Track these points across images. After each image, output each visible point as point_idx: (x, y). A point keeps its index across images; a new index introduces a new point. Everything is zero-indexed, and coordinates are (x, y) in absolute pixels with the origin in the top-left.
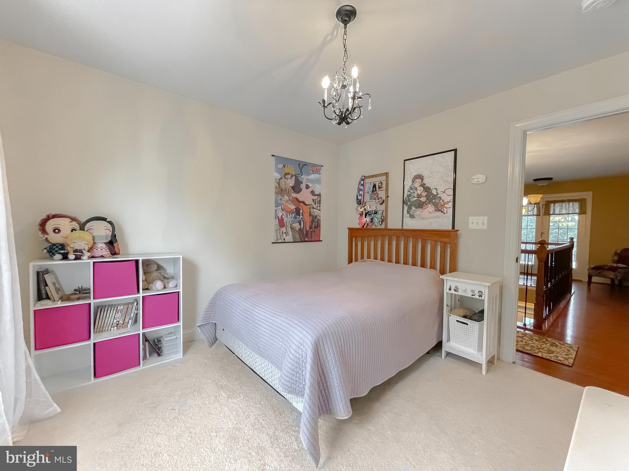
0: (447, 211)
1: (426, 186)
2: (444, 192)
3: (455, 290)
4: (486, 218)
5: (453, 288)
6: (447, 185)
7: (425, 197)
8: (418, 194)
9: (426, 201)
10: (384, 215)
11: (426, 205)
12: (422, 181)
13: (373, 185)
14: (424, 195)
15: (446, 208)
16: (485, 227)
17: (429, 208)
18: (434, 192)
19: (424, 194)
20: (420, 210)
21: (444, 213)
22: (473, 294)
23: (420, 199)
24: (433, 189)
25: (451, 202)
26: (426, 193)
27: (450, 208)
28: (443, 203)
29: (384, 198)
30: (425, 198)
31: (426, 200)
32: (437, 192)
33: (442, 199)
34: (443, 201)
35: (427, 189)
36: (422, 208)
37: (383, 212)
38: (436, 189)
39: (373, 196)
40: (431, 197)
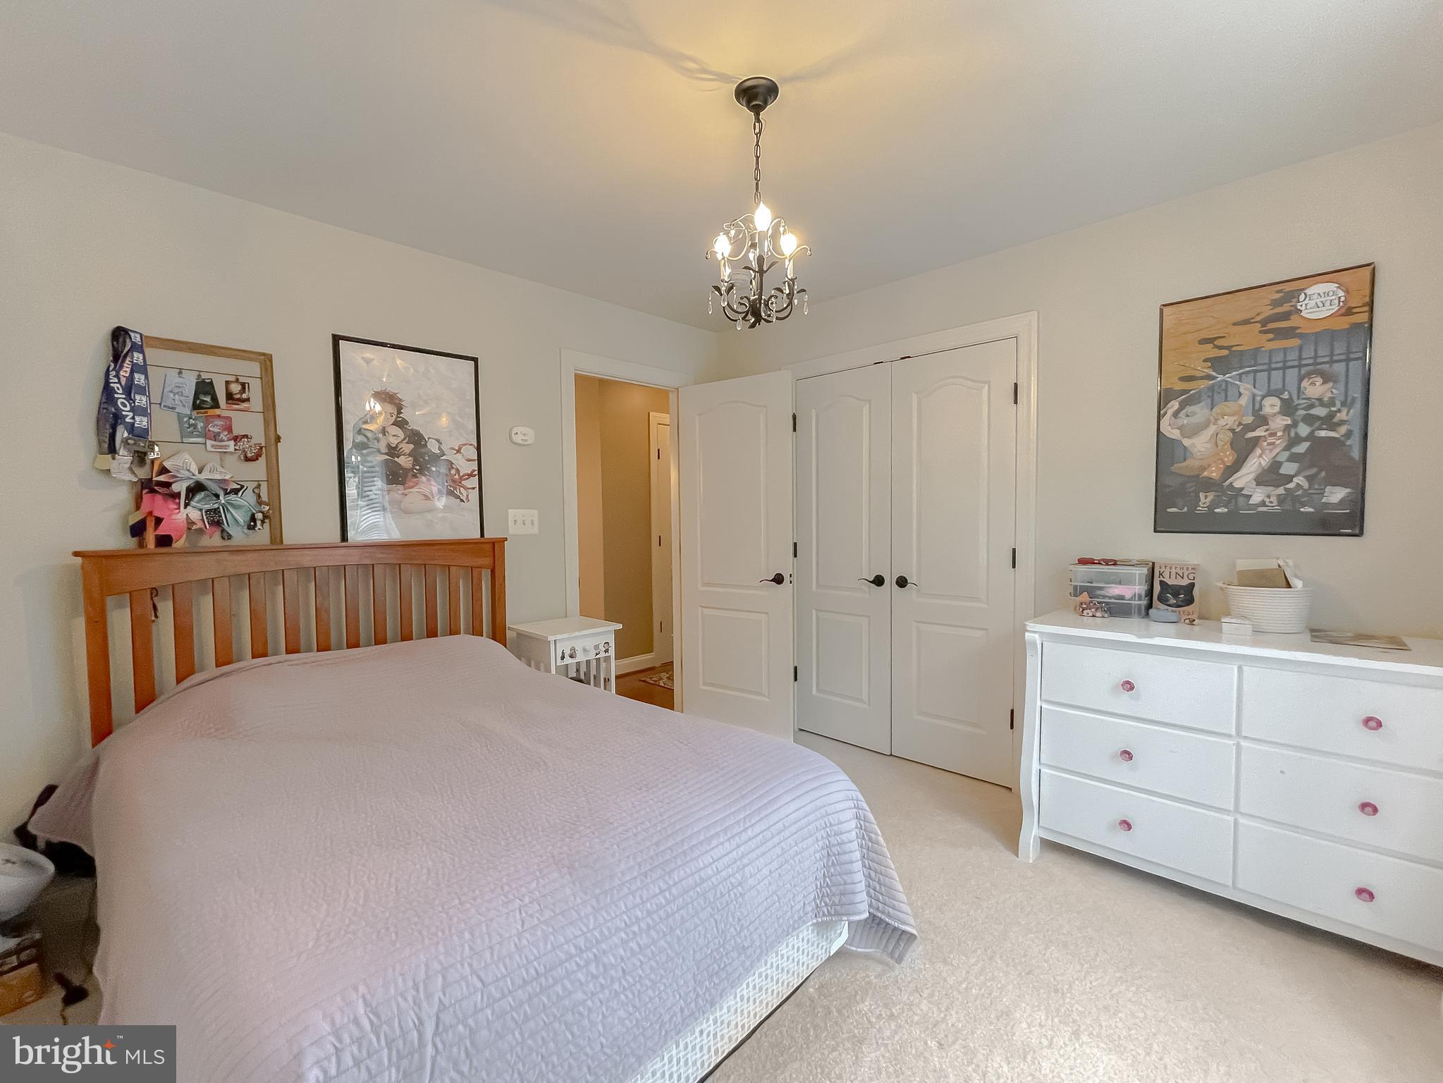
0: (468, 496)
1: (410, 428)
2: (459, 451)
3: (571, 656)
4: (535, 512)
5: (567, 653)
6: (464, 435)
7: (410, 455)
8: (389, 446)
9: (413, 468)
10: (264, 497)
11: (415, 476)
12: (399, 412)
13: (197, 383)
14: (408, 451)
15: (466, 489)
16: (535, 530)
17: (422, 486)
18: (433, 447)
19: (407, 448)
20: (398, 490)
21: (462, 501)
22: (597, 652)
23: (396, 459)
24: (429, 438)
25: (475, 475)
26: (412, 446)
27: (474, 488)
28: (457, 477)
29: (259, 437)
30: (410, 459)
31: (414, 465)
32: (440, 448)
33: (454, 466)
34: (458, 471)
35: (416, 438)
36: (403, 483)
37: (259, 487)
38: (438, 441)
39: (200, 425)
40: (427, 458)
